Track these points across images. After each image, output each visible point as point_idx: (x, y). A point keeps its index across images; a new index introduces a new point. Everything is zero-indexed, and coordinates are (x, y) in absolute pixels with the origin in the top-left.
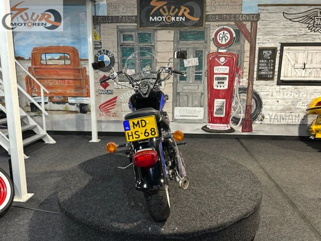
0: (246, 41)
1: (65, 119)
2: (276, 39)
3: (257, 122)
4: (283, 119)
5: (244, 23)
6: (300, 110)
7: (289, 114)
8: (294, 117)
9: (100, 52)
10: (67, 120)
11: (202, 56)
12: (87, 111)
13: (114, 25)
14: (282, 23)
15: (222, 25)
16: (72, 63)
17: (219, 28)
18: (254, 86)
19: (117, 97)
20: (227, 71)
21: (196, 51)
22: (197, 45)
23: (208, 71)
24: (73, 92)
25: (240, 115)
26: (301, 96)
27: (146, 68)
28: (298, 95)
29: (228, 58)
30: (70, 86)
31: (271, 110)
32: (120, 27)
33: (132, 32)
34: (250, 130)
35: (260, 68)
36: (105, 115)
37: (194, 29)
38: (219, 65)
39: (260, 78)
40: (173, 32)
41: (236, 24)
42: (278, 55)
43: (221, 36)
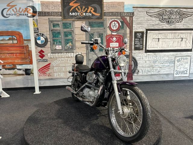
0: (127, 28)
1: (15, 80)
2: (143, 27)
3: (135, 74)
4: (149, 72)
5: (126, 17)
6: (158, 66)
7: (152, 69)
8: (154, 70)
9: (38, 35)
10: (17, 80)
11: (102, 37)
12: (30, 74)
13: (47, 18)
14: (146, 18)
15: (113, 18)
16: (18, 42)
17: (112, 20)
18: (133, 54)
19: (50, 63)
20: (118, 46)
21: (99, 34)
22: (99, 30)
23: (106, 46)
24: (20, 61)
25: (126, 71)
26: (157, 58)
27: (69, 44)
28: (156, 58)
29: (118, 38)
30: (18, 58)
31: (143, 67)
32: (51, 19)
33: (59, 22)
34: (132, 79)
35: (136, 43)
36: (43, 75)
37: (97, 21)
38: (113, 42)
39: (136, 49)
40: (85, 22)
41: (122, 18)
42: (145, 36)
43: (113, 25)
